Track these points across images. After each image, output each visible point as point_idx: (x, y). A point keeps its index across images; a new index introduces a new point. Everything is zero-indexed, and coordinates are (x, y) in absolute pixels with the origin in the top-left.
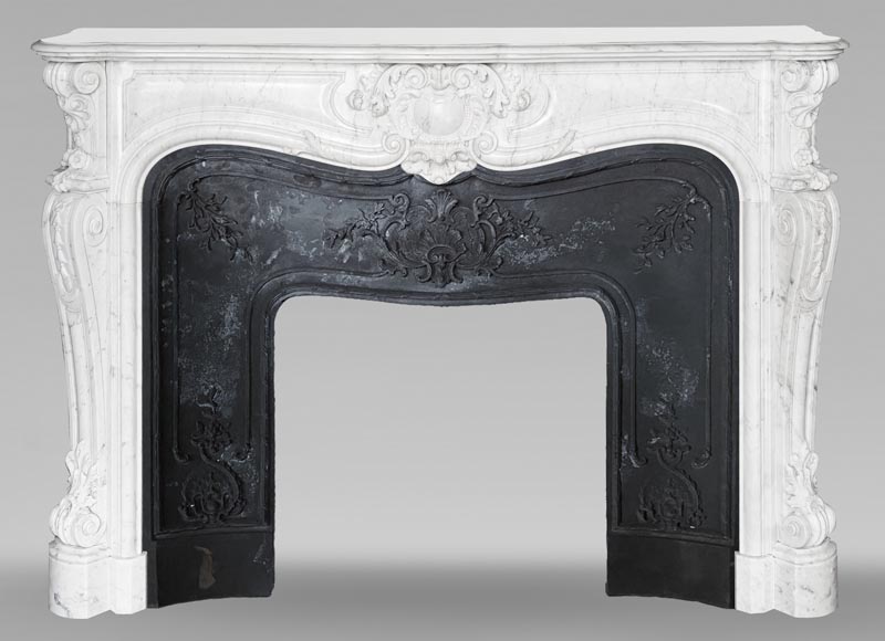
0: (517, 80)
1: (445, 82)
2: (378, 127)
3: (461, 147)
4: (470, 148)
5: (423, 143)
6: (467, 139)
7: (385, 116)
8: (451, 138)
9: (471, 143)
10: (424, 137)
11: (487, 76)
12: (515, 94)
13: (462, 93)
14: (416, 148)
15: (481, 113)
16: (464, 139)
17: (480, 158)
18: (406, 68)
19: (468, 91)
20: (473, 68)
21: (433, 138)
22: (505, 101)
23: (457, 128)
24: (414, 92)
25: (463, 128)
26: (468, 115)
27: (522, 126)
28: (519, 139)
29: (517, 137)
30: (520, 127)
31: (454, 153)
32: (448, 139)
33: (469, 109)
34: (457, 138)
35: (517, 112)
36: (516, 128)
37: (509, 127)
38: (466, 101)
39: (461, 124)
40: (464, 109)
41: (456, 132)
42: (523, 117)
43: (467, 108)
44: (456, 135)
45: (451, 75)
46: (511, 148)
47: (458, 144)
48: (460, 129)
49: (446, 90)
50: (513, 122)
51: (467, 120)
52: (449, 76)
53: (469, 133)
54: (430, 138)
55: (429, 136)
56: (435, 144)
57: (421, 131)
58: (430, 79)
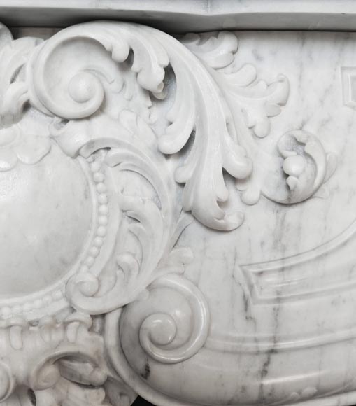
6: (97, 306)
9: (112, 320)
11: (169, 71)
12: (269, 144)
15: (149, 210)
16: (87, 306)
17: (141, 378)
20: (117, 37)
22: (238, 167)
23: (65, 264)
25: (84, 268)
26: (103, 219)
27: (293, 262)
28: (286, 305)
29: (279, 300)
30: (287, 264)
31: (48, 361)
32: (27, 306)
33: (103, 197)
34: (63, 304)
35: (278, 207)
36: (278, 266)
37: (250, 265)
38: (95, 166)
39: (77, 253)
40: (87, 195)
41: (61, 282)
42: (300, 228)
43: (99, 193)
44: (59, 294)
45: (33, 67)
46: (256, 340)
47: (66, 325)
48: (72, 272)
49: (14, 126)
50: (262, 244)
51: (98, 240)
52: (28, 69)
53: (104, 288)
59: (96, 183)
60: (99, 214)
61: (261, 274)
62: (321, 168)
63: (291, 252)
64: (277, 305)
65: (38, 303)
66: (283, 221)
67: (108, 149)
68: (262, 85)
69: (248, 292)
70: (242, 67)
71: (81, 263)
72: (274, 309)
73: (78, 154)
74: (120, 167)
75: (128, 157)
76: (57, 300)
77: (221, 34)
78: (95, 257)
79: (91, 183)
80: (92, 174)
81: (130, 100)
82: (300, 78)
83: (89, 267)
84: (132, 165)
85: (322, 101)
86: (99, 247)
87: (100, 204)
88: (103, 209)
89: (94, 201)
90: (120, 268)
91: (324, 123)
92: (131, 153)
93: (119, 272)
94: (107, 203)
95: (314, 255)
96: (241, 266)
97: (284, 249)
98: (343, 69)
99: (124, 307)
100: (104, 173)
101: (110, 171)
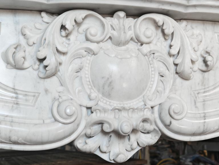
0: (200, 37)
1: (129, 35)
2: (46, 91)
3: (147, 114)
4: (156, 115)
5: (105, 111)
6: (152, 104)
7: (54, 78)
8: (136, 103)
12: (198, 53)
13: (146, 48)
14: (96, 117)
16: (150, 104)
17: (167, 126)
18: (80, 14)
19: (152, 47)
21: (116, 104)
22: (194, 58)
23: (144, 90)
24: (93, 46)
25: (148, 92)
27: (207, 89)
28: (206, 103)
29: (204, 101)
30: (206, 90)
31: (142, 120)
32: (132, 104)
33: (153, 69)
34: (143, 103)
35: (202, 72)
36: (203, 91)
37: (195, 91)
38: (150, 59)
39: (146, 86)
40: (149, 68)
41: (141, 96)
42: (208, 79)
43: (152, 67)
44: (141, 100)
48: (145, 93)
50: (199, 84)
51: (152, 83)
52: (132, 27)
53: (154, 98)
54: (111, 104)
55: (110, 101)
56: (119, 110)
57: (100, 95)
58: (111, 30)
59: (151, 64)
61: (198, 93)
62: (215, 60)
63: (207, 86)
64: (204, 103)
65: (135, 103)
66: (204, 77)
67: (154, 54)
68: (195, 36)
69: (195, 99)
70: (189, 31)
71: (147, 90)
72: (203, 104)
73: (146, 55)
74: (157, 60)
75: (160, 56)
76: (141, 102)
77: (181, 20)
78: (151, 88)
79: (149, 64)
80: (149, 61)
81: (158, 39)
82: (204, 35)
83: (150, 91)
84: (161, 59)
85: (211, 41)
86: (152, 85)
87: (152, 71)
88: (153, 73)
90: (158, 92)
91: (212, 48)
92: (161, 55)
93: (158, 93)
94: (154, 71)
95: (213, 87)
96: (193, 91)
97: (205, 86)
98: (215, 32)
99: (160, 104)
100: (153, 61)
101: (154, 60)
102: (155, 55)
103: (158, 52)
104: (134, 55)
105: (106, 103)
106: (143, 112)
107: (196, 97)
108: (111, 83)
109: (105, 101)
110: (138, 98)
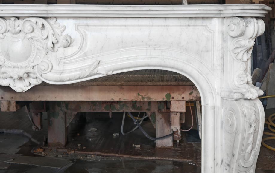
1: (18, 29)
3: (30, 69)
6: (33, 64)
8: (24, 64)
9: (36, 67)
10: (7, 63)
11: (43, 25)
15: (41, 49)
17: (42, 76)
19: (32, 35)
20: (34, 20)
21: (13, 64)
22: (55, 41)
23: (28, 57)
25: (31, 58)
26: (34, 50)
28: (65, 65)
30: (66, 58)
31: (25, 73)
32: (22, 64)
33: (34, 46)
36: (64, 58)
37: (59, 58)
38: (32, 41)
39: (30, 55)
40: (31, 46)
41: (27, 60)
42: (67, 52)
43: (33, 45)
45: (21, 25)
46: (60, 70)
47: (28, 67)
48: (29, 59)
49: (19, 34)
50: (61, 54)
51: (33, 53)
52: (20, 25)
53: (35, 61)
54: (11, 64)
55: (11, 62)
56: (14, 68)
57: (6, 60)
58: (8, 27)
59: (33, 44)
60: (33, 49)
61: (61, 59)
66: (64, 50)
70: (57, 24)
72: (63, 65)
73: (29, 39)
76: (27, 63)
78: (33, 56)
84: (38, 41)
85: (71, 30)
87: (33, 47)
88: (34, 48)
89: (32, 47)
92: (38, 39)
95: (70, 56)
96: (57, 58)
97: (65, 55)
99: (38, 64)
101: (35, 42)
102: (35, 39)
103: (36, 37)
104: (20, 40)
105: (8, 63)
106: (27, 69)
107: (59, 62)
108: (8, 54)
109: (8, 62)
110: (25, 61)
